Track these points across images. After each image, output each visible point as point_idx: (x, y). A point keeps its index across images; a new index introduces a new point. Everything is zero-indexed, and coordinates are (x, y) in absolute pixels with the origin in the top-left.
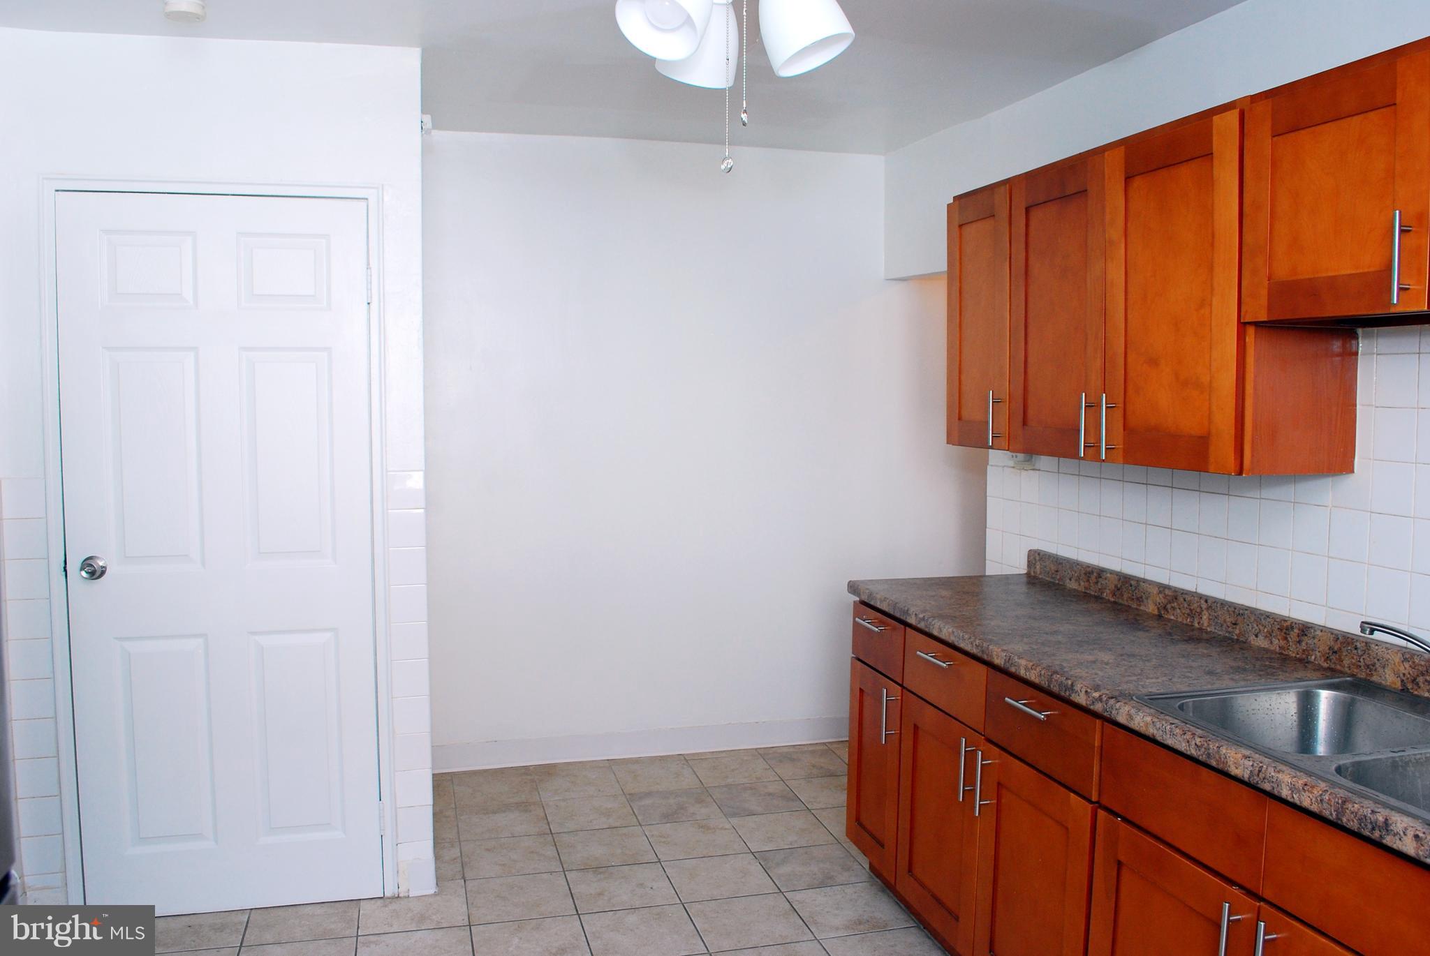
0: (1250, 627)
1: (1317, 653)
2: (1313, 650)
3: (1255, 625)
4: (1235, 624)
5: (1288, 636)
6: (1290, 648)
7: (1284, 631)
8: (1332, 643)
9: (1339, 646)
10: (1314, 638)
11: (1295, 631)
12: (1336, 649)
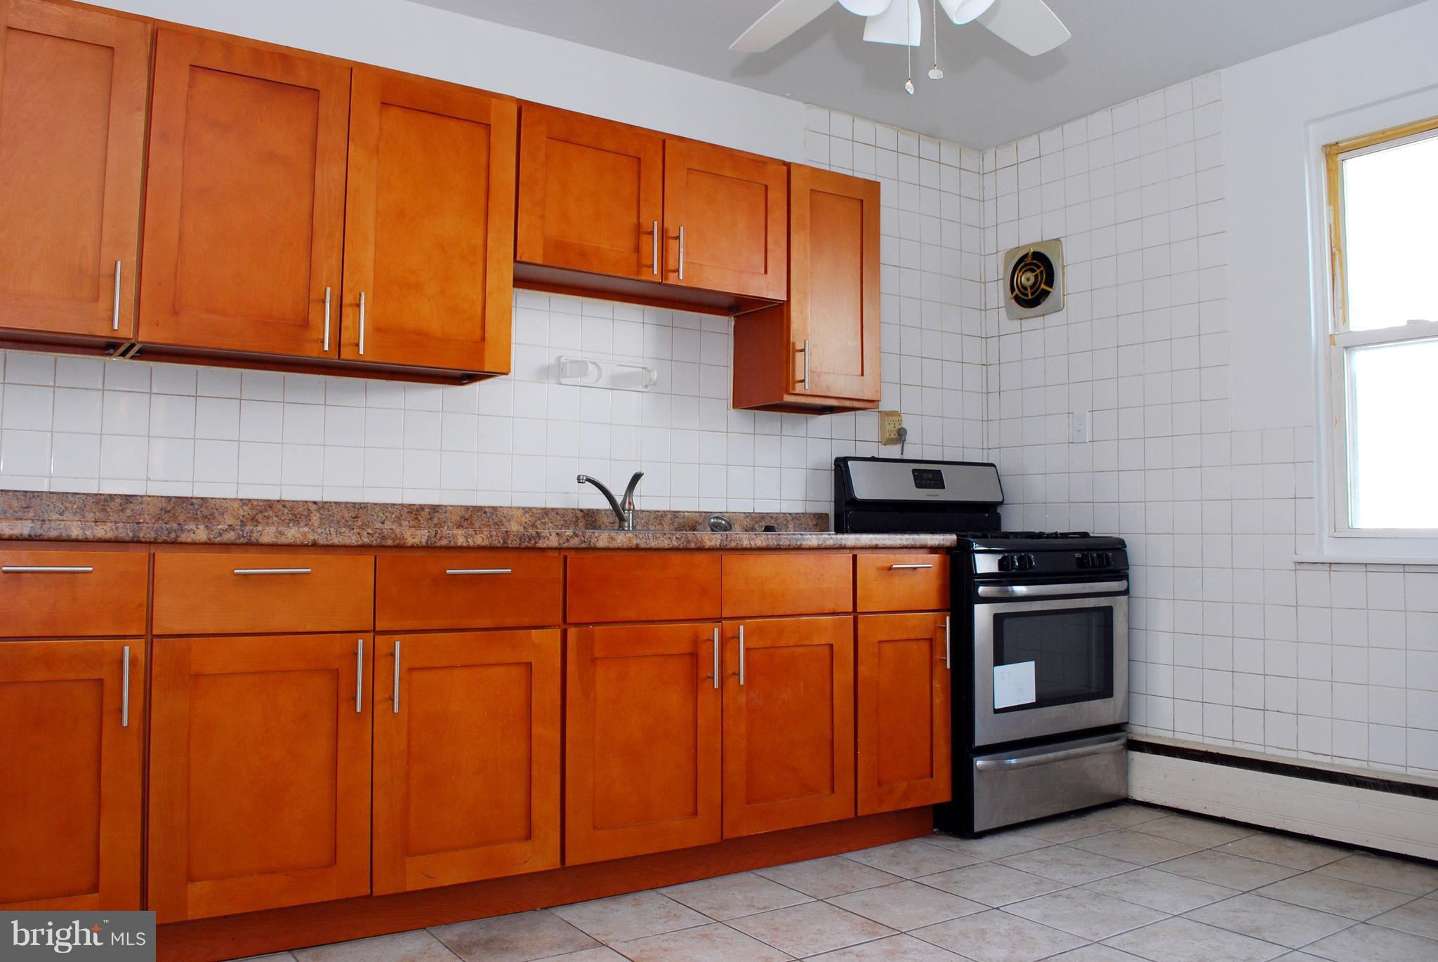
0: (375, 517)
1: (449, 524)
2: (445, 522)
3: (381, 514)
4: (356, 517)
5: (418, 516)
6: (421, 525)
7: (414, 513)
8: (463, 513)
9: (470, 513)
10: (445, 512)
11: (426, 510)
12: (467, 516)
